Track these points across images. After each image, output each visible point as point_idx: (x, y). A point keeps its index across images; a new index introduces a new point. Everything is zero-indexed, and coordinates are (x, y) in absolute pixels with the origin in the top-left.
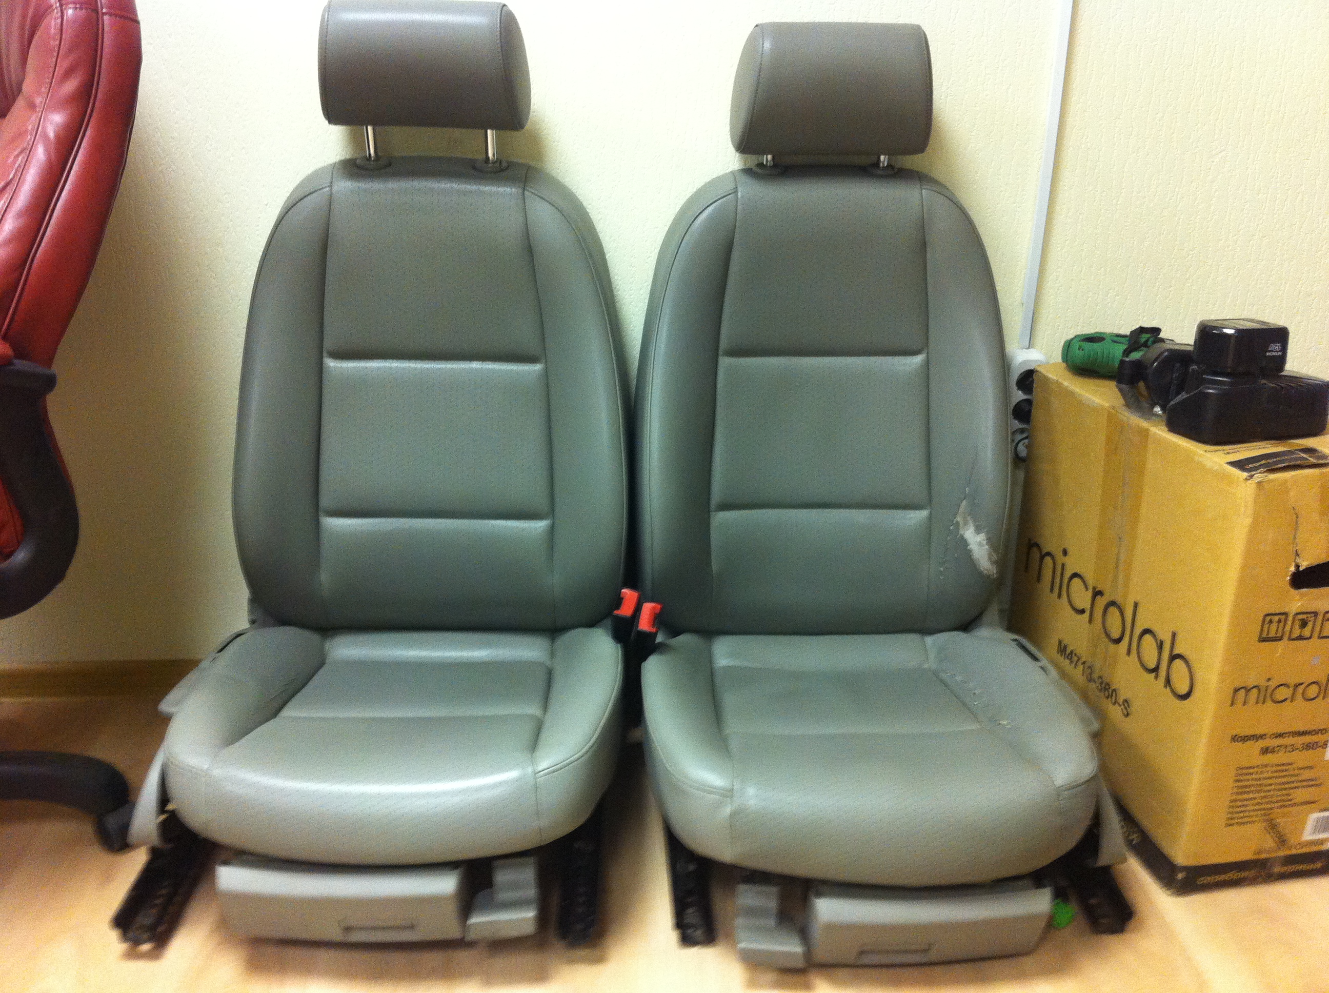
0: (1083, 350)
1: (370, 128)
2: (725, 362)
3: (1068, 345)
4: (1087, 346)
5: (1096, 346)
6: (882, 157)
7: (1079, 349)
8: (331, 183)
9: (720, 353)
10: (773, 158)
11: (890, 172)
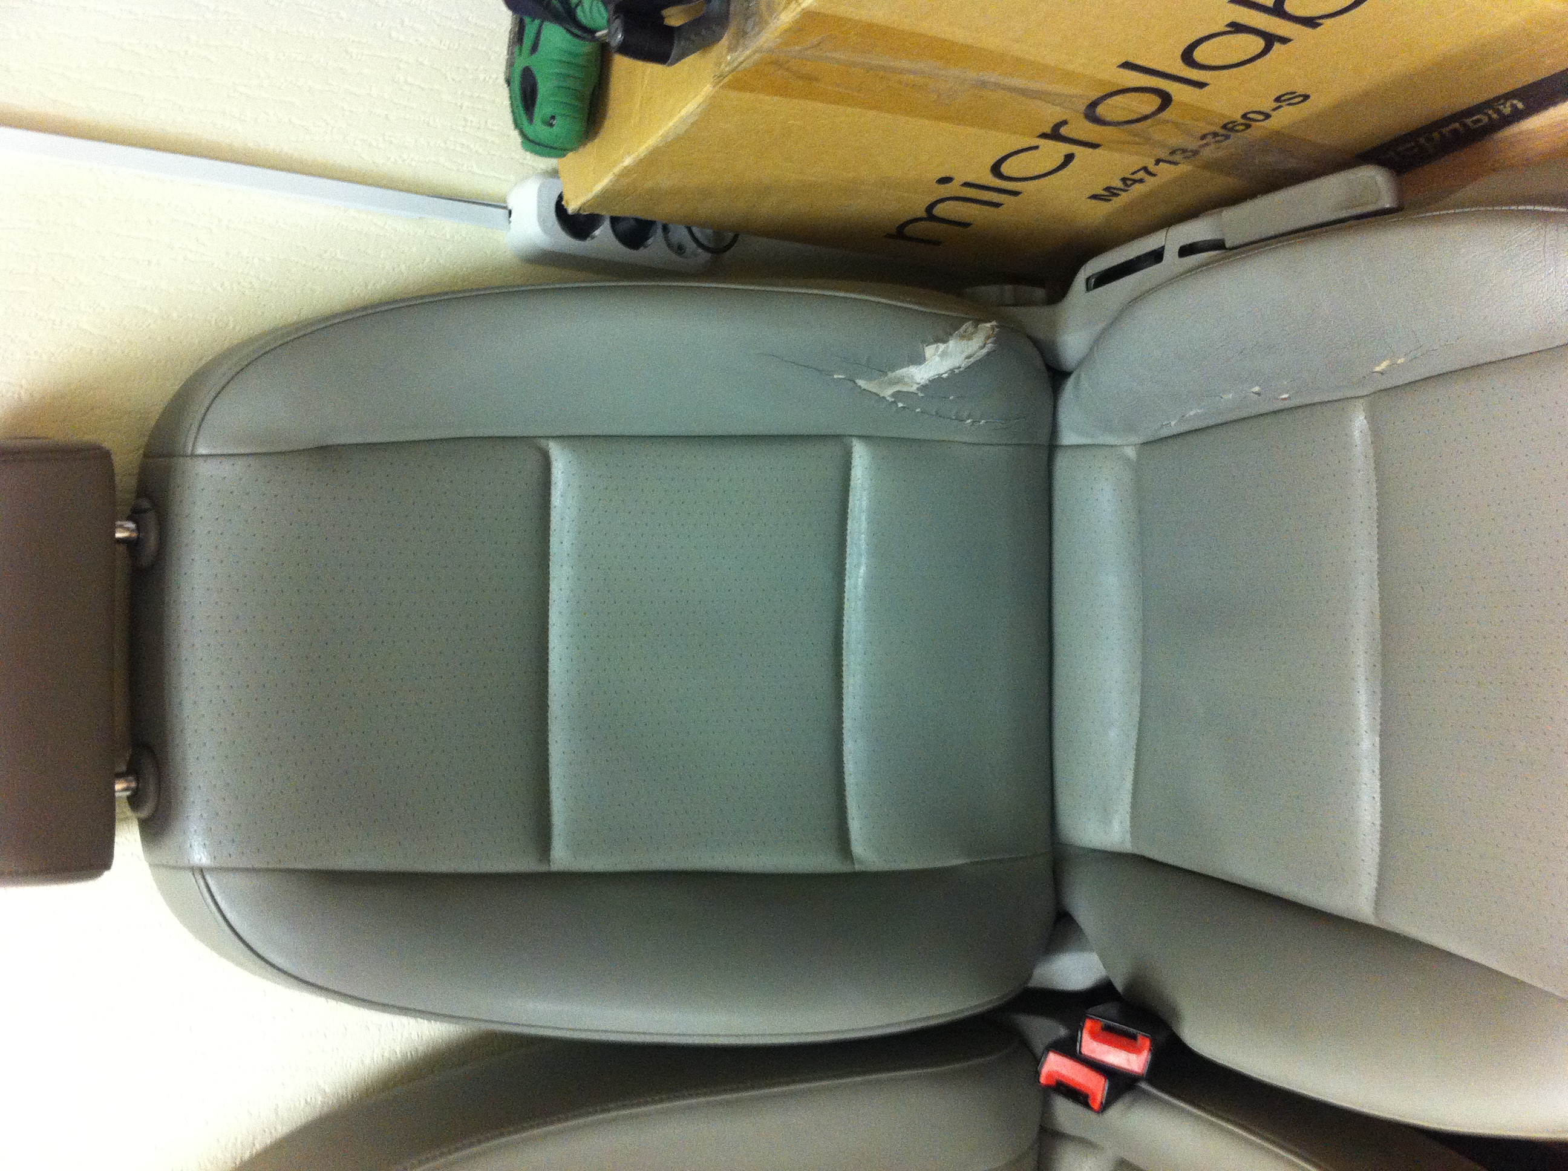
0: (553, 117)
2: (562, 857)
3: (532, 144)
4: (544, 107)
5: (545, 88)
6: (119, 535)
7: (551, 125)
9: (543, 868)
10: (120, 776)
11: (150, 518)
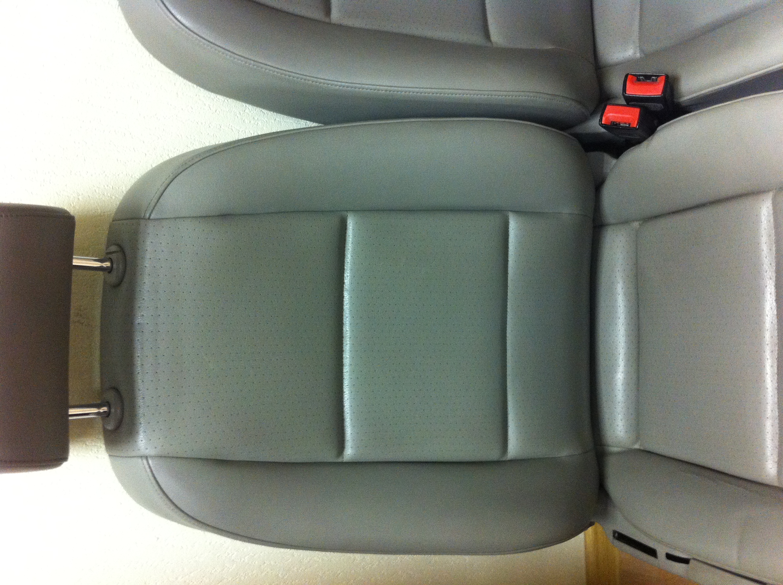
1: (72, 411)
2: (336, 16)
8: (141, 457)
9: (327, 21)
